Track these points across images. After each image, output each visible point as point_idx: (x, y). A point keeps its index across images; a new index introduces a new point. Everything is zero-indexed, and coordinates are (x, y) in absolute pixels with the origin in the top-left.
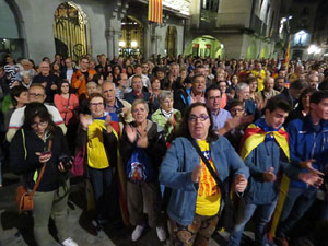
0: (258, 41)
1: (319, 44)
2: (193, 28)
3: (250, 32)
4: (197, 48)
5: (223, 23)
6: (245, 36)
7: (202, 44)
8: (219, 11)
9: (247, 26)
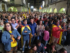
0: (24, 8)
1: (35, 8)
2: (9, 5)
3: (22, 6)
4: (11, 9)
5: (16, 4)
6: (21, 7)
7: (12, 8)
8: (15, 1)
9: (21, 5)
